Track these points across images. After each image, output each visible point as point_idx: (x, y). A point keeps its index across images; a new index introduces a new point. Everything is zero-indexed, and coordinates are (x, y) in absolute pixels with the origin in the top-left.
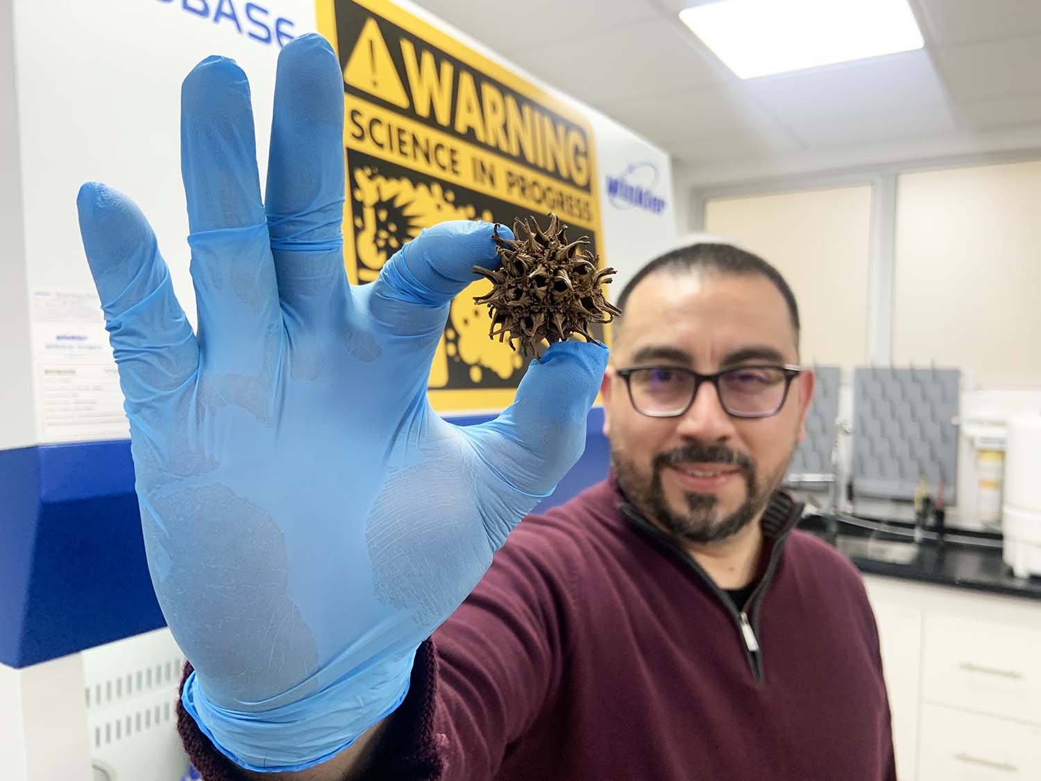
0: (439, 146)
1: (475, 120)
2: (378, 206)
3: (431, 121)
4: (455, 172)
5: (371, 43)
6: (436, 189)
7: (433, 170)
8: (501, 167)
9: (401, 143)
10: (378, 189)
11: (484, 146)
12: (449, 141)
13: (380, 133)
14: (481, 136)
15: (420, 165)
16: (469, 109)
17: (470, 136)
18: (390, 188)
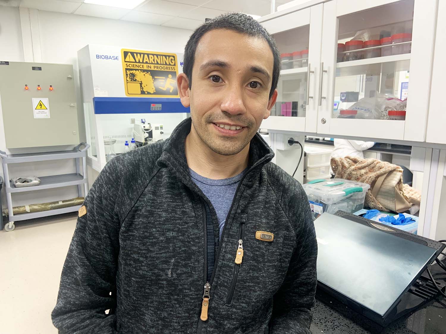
0: (141, 65)
1: (148, 60)
2: (130, 74)
3: (139, 62)
4: (143, 68)
5: (129, 56)
6: (140, 71)
7: (139, 68)
8: (152, 66)
9: (134, 66)
10: (130, 72)
11: (150, 63)
12: (142, 64)
13: (130, 66)
14: (148, 62)
15: (137, 68)
16: (146, 59)
17: (147, 63)
18: (131, 72)
